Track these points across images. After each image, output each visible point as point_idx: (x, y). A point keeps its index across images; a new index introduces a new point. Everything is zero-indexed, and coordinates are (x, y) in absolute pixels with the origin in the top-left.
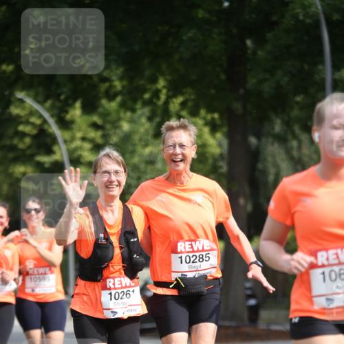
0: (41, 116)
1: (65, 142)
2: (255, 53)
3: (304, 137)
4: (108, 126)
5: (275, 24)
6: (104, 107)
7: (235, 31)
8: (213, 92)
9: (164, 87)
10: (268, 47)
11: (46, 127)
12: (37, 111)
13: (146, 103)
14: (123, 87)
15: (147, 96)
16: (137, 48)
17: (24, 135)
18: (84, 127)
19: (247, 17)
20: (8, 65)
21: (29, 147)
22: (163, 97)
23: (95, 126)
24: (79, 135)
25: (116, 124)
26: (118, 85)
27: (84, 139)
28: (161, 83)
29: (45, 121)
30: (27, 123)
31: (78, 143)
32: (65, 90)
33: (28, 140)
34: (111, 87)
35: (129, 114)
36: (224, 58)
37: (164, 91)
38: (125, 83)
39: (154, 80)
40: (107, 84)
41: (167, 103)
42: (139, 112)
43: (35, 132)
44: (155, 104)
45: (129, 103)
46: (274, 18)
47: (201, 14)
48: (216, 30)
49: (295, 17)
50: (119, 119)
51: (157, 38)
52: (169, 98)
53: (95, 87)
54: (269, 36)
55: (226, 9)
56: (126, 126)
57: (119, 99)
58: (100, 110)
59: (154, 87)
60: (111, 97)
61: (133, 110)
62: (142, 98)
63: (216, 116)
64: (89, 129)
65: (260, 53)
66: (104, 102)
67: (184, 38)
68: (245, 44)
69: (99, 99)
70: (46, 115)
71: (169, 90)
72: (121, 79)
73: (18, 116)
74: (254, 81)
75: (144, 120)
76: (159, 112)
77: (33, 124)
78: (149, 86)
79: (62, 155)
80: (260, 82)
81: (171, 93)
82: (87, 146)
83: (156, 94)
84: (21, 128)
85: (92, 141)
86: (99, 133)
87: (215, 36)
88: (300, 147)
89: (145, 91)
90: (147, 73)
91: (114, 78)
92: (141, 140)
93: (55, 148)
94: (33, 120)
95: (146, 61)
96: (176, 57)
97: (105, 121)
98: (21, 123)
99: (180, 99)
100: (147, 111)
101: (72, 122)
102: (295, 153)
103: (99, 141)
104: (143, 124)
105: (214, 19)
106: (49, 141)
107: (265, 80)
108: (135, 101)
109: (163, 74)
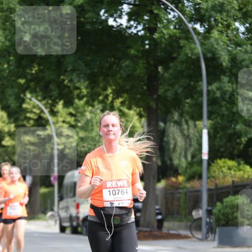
0: (40, 108)
1: (54, 123)
2: (163, 75)
3: (191, 123)
4: (79, 115)
5: (175, 58)
6: (76, 104)
7: (152, 62)
8: (139, 96)
9: (111, 93)
10: (171, 71)
11: (42, 115)
12: (38, 105)
13: (100, 102)
14: (88, 92)
15: (101, 98)
16: (96, 70)
17: (29, 119)
18: (64, 115)
19: (159, 54)
20: (22, 79)
21: (32, 126)
22: (110, 99)
23: (71, 114)
24: (61, 119)
25: (83, 114)
26: (85, 91)
27: (64, 122)
28: (109, 91)
29: (42, 111)
30: (32, 112)
31: (61, 124)
32: (55, 93)
33: (32, 122)
34: (81, 92)
35: (90, 108)
36: (146, 77)
37: (111, 95)
38: (88, 90)
39: (105, 89)
40: (78, 91)
41: (112, 102)
42: (96, 107)
43: (36, 117)
44: (106, 102)
45: (91, 102)
46: (175, 55)
47: (133, 52)
48: (141, 61)
49: (186, 55)
50: (85, 111)
51: (107, 65)
52: (114, 99)
53: (71, 92)
54: (171, 65)
55: (146, 50)
56: (88, 115)
57: (85, 99)
58: (75, 105)
59: (105, 93)
60: (80, 98)
61: (93, 106)
62: (98, 99)
63: (141, 109)
64: (67, 116)
65: (166, 74)
66: (76, 101)
67: (123, 65)
68: (157, 69)
69: (74, 99)
70: (43, 108)
71: (113, 95)
72: (86, 88)
73: (27, 108)
74: (163, 90)
75: (99, 111)
76: (108, 107)
77: (35, 113)
78: (102, 92)
79: (52, 131)
80: (166, 91)
81: (115, 97)
82: (66, 126)
83: (107, 97)
84: (28, 115)
85: (69, 123)
86: (73, 119)
87: (140, 65)
88: (188, 129)
89: (100, 95)
90: (101, 85)
91: (82, 87)
92: (97, 123)
93: (48, 127)
94: (35, 110)
95: (101, 78)
96: (119, 76)
97: (77, 112)
98: (28, 112)
99: (121, 100)
100: (101, 106)
101: (58, 112)
102: (186, 132)
103: (73, 123)
104: (98, 114)
105: (140, 55)
106: (44, 122)
107: (168, 90)
108: (94, 100)
109: (110, 86)
